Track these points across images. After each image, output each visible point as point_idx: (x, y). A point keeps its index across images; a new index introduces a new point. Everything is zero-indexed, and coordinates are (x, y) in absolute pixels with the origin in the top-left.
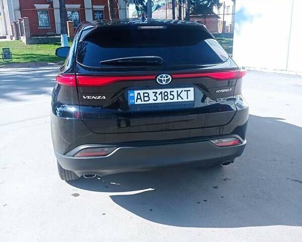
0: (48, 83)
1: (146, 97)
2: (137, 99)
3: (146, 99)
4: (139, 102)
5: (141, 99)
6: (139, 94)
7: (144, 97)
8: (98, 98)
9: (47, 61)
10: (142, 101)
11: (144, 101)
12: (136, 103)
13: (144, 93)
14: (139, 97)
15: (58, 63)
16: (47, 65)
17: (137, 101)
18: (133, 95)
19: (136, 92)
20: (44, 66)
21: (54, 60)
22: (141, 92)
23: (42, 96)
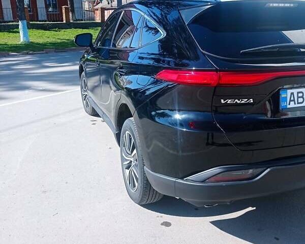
0: (24, 77)
1: (300, 97)
2: (291, 101)
3: (301, 100)
4: (292, 105)
5: (294, 100)
6: (292, 94)
7: (298, 97)
8: (242, 102)
9: (9, 51)
10: (295, 104)
11: (298, 103)
12: (288, 106)
13: (298, 93)
14: (292, 99)
15: (22, 53)
16: (9, 56)
17: (289, 104)
18: (286, 96)
19: (289, 92)
20: (5, 57)
21: (14, 50)
22: (295, 91)
23: (27, 92)
